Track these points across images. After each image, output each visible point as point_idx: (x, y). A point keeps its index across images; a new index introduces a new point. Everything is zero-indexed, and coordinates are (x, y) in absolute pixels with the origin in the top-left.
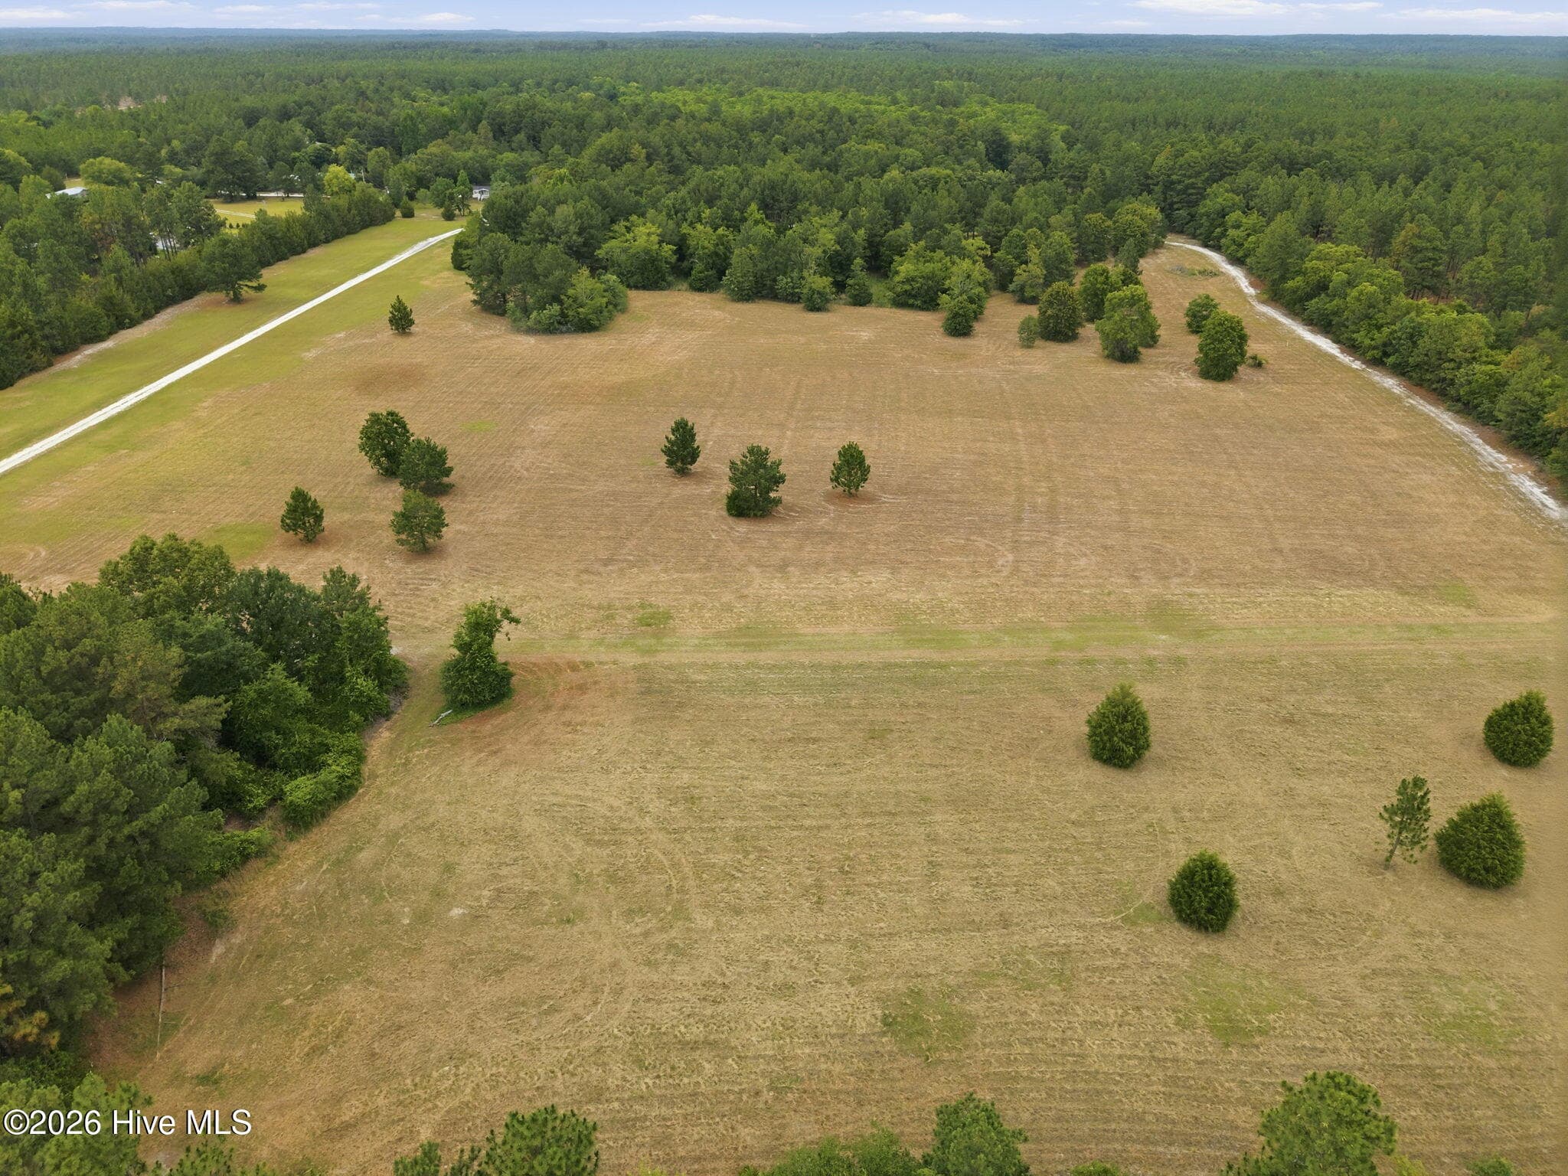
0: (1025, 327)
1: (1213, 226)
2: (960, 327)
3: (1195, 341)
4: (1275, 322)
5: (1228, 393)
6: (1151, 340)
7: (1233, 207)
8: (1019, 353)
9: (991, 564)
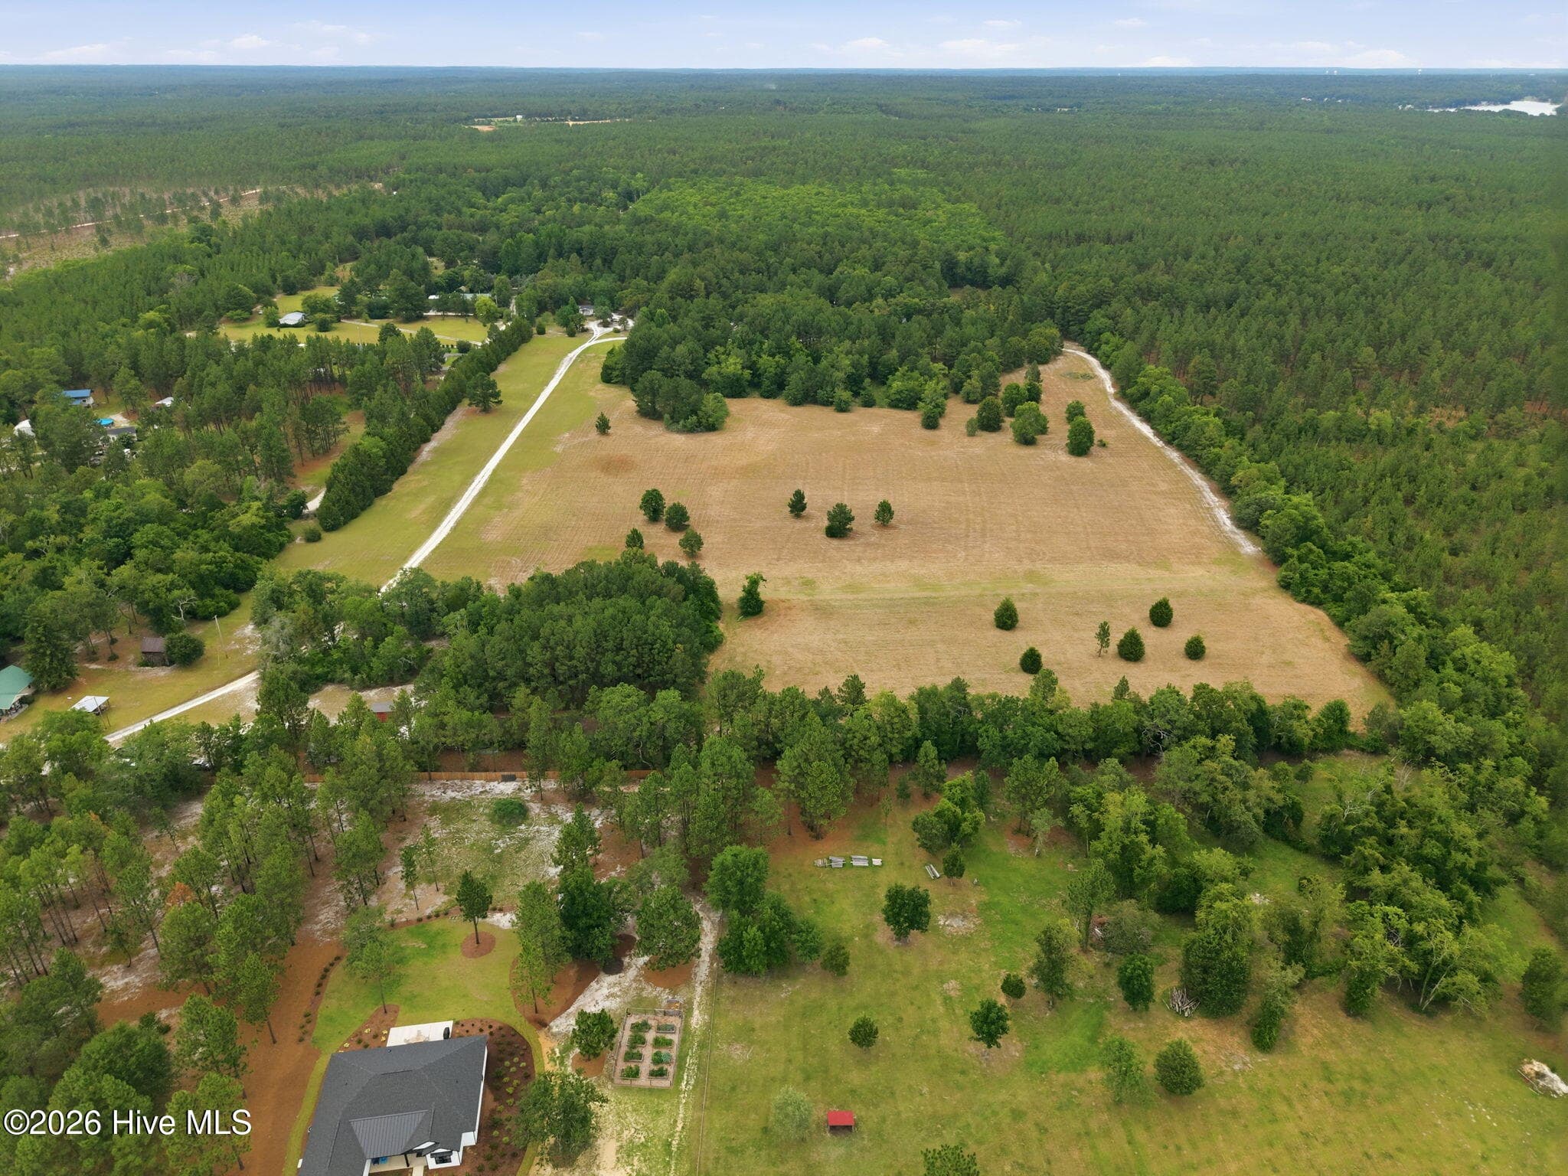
0: (970, 424)
1: (1093, 341)
2: (931, 423)
3: (1069, 427)
4: (1121, 414)
5: (1084, 463)
6: (1044, 430)
7: (1106, 329)
8: (966, 439)
9: (955, 556)
